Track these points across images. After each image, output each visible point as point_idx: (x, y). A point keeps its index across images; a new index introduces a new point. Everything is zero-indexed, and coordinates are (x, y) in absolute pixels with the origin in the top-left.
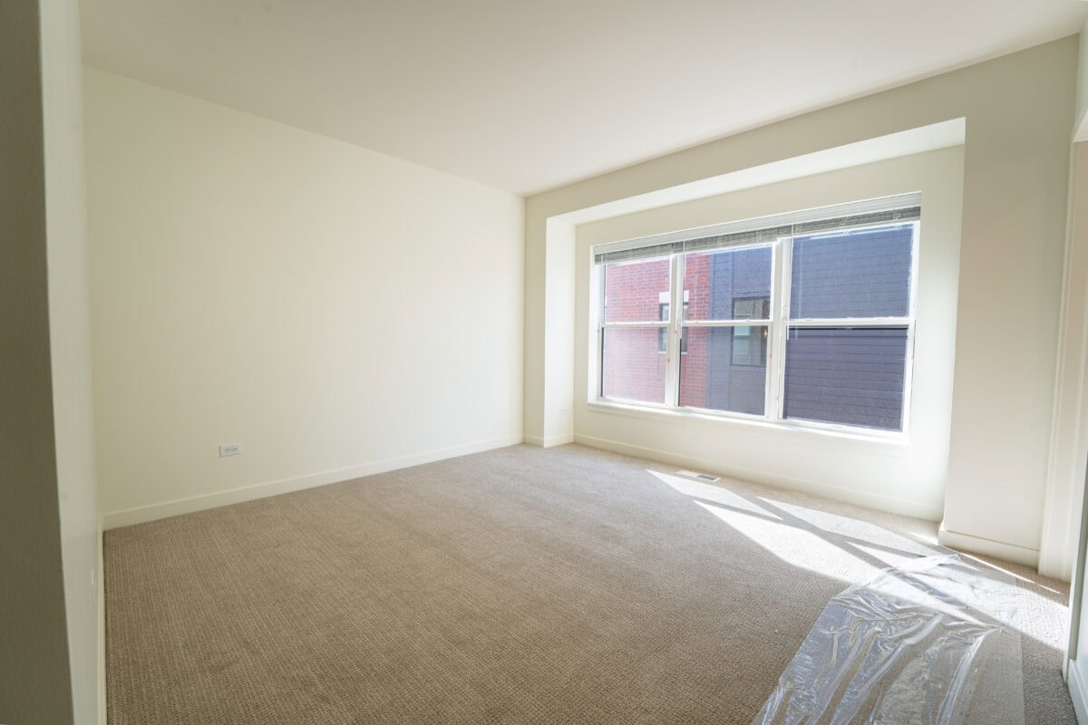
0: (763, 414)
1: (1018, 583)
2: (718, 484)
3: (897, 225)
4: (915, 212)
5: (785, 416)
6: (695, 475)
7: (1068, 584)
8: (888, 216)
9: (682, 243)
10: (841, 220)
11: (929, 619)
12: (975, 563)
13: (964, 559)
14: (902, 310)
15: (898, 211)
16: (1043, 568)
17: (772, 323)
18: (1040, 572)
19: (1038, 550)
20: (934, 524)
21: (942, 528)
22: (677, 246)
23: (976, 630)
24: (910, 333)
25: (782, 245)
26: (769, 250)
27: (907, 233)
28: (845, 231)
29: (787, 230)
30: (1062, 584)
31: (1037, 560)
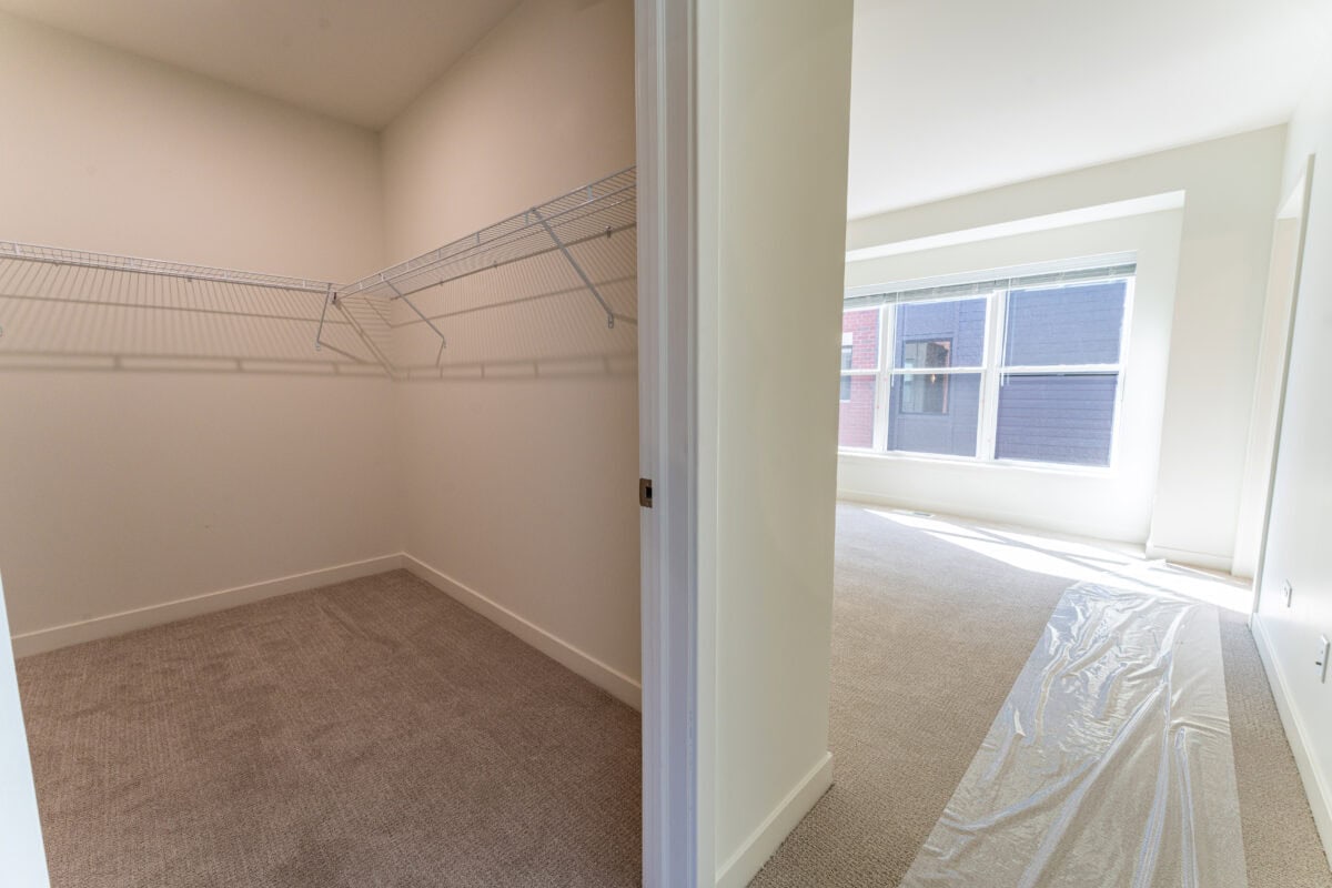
0: (974, 455)
1: (1215, 579)
2: (933, 519)
3: (1111, 280)
4: (1131, 268)
5: (996, 457)
6: (911, 513)
7: (1251, 580)
8: (1104, 272)
9: (895, 294)
10: (1058, 274)
11: (1146, 599)
12: (1180, 569)
13: (1171, 567)
14: (1114, 358)
15: (1114, 268)
16: (1235, 571)
17: (986, 371)
18: (1233, 573)
19: (1232, 557)
20: (1142, 546)
21: (1149, 544)
22: (891, 296)
23: (1182, 604)
24: (1120, 379)
25: (997, 296)
26: (983, 302)
27: (1122, 286)
28: (1060, 285)
29: (1004, 283)
30: (1247, 579)
31: (1231, 567)
